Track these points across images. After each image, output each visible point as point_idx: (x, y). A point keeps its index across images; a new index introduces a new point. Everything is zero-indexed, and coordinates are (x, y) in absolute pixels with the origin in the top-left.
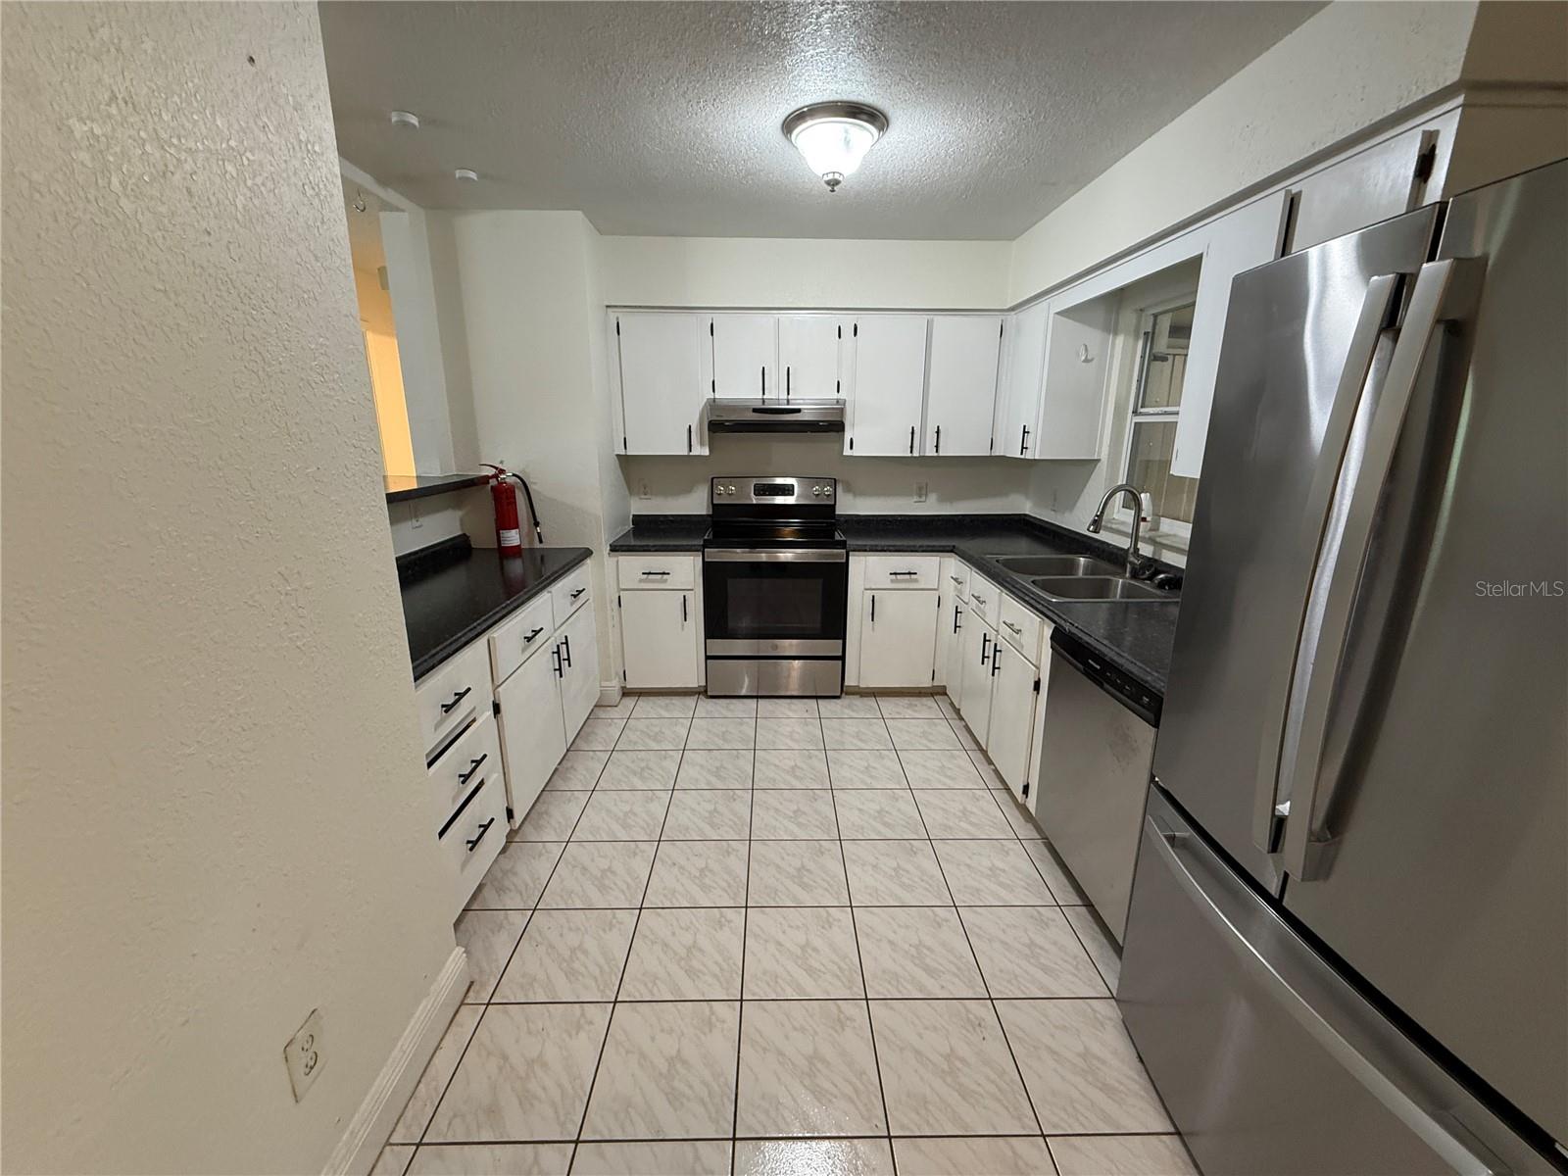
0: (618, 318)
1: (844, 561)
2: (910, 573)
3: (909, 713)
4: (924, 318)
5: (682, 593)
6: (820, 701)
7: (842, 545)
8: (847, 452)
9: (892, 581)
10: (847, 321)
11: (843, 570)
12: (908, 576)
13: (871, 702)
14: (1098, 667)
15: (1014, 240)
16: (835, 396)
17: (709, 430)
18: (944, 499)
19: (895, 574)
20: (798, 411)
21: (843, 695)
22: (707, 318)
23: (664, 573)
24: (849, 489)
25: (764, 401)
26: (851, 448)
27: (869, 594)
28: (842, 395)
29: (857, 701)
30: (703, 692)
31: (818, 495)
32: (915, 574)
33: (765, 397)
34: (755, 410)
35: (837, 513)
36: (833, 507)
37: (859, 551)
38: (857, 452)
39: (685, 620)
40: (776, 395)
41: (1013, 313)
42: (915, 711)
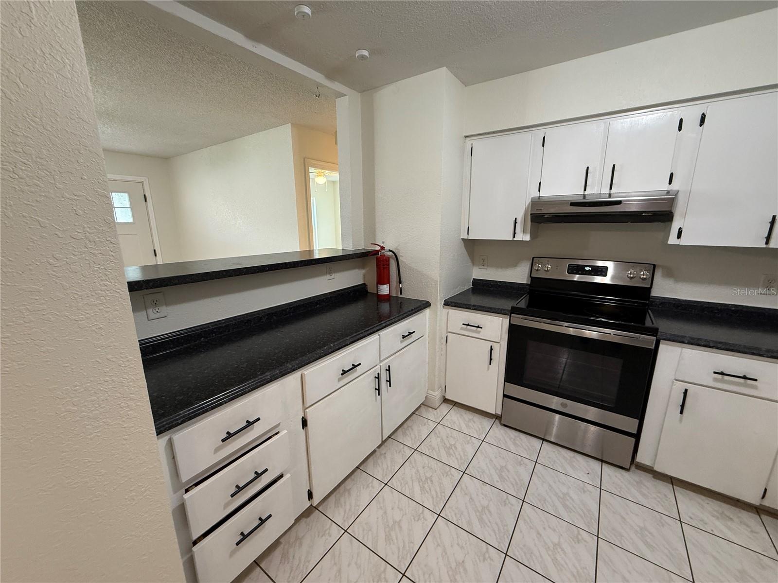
0: (472, 144)
1: (653, 347)
2: (745, 377)
3: (719, 526)
5: (491, 344)
6: (605, 466)
7: (654, 332)
8: (673, 240)
9: (715, 380)
10: (691, 114)
11: (651, 356)
12: (742, 380)
13: (665, 489)
16: (665, 187)
17: (532, 221)
19: (722, 374)
20: (619, 203)
21: (633, 468)
22: (540, 133)
23: (478, 327)
24: (670, 274)
25: (584, 196)
26: (679, 236)
27: (680, 387)
28: (675, 186)
29: (648, 482)
30: (498, 419)
31: (632, 278)
32: (756, 380)
33: (586, 193)
34: (573, 204)
35: (651, 295)
36: (649, 290)
37: (673, 341)
38: (685, 241)
39: (490, 364)
40: (598, 189)
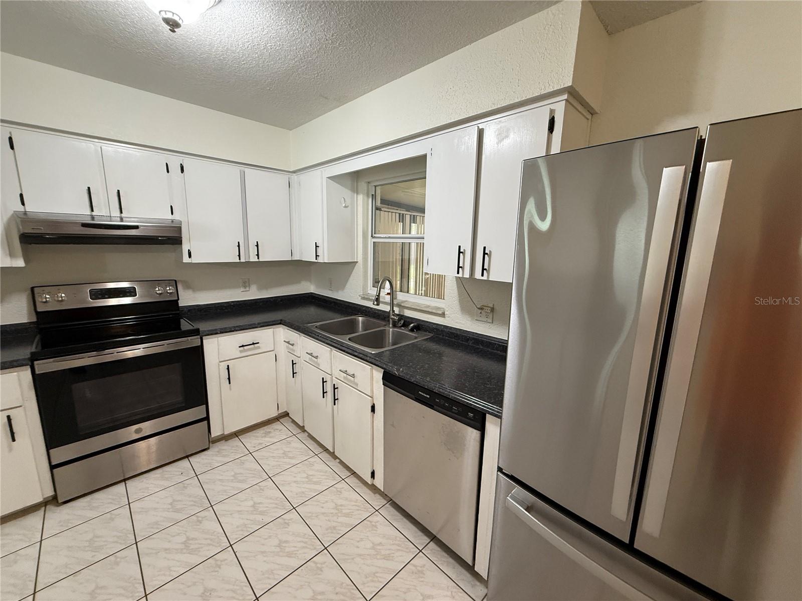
1: (199, 344)
2: (253, 344)
3: (267, 440)
4: (236, 169)
5: (6, 413)
6: (191, 459)
7: (196, 332)
8: (186, 259)
9: (241, 352)
10: (175, 161)
11: (199, 352)
12: (252, 346)
13: (235, 442)
14: (428, 396)
15: (291, 130)
16: (170, 217)
17: (21, 242)
18: (261, 288)
19: (243, 346)
20: (136, 227)
21: (211, 445)
24: (188, 286)
25: (93, 218)
26: (190, 256)
27: (224, 366)
28: (177, 216)
29: (223, 446)
30: (54, 501)
31: (161, 294)
32: (258, 343)
33: (94, 213)
34: (85, 225)
35: (180, 305)
36: (176, 302)
37: (212, 334)
38: (195, 259)
39: (14, 440)
40: (106, 212)
41: (294, 174)
42: (271, 437)
